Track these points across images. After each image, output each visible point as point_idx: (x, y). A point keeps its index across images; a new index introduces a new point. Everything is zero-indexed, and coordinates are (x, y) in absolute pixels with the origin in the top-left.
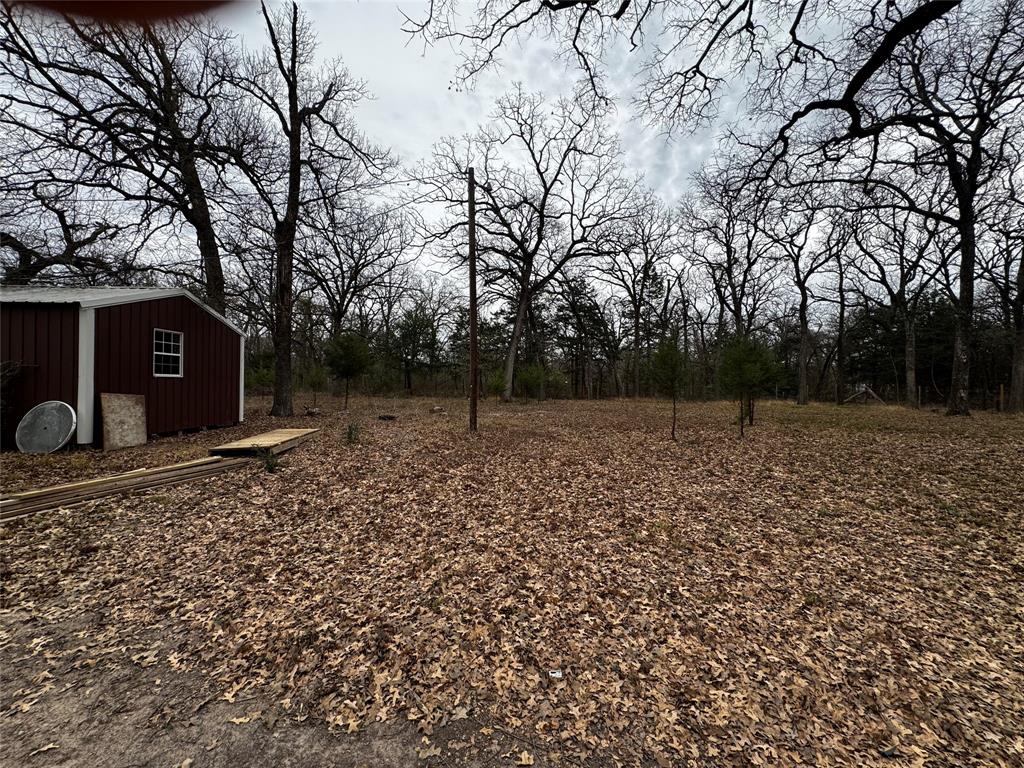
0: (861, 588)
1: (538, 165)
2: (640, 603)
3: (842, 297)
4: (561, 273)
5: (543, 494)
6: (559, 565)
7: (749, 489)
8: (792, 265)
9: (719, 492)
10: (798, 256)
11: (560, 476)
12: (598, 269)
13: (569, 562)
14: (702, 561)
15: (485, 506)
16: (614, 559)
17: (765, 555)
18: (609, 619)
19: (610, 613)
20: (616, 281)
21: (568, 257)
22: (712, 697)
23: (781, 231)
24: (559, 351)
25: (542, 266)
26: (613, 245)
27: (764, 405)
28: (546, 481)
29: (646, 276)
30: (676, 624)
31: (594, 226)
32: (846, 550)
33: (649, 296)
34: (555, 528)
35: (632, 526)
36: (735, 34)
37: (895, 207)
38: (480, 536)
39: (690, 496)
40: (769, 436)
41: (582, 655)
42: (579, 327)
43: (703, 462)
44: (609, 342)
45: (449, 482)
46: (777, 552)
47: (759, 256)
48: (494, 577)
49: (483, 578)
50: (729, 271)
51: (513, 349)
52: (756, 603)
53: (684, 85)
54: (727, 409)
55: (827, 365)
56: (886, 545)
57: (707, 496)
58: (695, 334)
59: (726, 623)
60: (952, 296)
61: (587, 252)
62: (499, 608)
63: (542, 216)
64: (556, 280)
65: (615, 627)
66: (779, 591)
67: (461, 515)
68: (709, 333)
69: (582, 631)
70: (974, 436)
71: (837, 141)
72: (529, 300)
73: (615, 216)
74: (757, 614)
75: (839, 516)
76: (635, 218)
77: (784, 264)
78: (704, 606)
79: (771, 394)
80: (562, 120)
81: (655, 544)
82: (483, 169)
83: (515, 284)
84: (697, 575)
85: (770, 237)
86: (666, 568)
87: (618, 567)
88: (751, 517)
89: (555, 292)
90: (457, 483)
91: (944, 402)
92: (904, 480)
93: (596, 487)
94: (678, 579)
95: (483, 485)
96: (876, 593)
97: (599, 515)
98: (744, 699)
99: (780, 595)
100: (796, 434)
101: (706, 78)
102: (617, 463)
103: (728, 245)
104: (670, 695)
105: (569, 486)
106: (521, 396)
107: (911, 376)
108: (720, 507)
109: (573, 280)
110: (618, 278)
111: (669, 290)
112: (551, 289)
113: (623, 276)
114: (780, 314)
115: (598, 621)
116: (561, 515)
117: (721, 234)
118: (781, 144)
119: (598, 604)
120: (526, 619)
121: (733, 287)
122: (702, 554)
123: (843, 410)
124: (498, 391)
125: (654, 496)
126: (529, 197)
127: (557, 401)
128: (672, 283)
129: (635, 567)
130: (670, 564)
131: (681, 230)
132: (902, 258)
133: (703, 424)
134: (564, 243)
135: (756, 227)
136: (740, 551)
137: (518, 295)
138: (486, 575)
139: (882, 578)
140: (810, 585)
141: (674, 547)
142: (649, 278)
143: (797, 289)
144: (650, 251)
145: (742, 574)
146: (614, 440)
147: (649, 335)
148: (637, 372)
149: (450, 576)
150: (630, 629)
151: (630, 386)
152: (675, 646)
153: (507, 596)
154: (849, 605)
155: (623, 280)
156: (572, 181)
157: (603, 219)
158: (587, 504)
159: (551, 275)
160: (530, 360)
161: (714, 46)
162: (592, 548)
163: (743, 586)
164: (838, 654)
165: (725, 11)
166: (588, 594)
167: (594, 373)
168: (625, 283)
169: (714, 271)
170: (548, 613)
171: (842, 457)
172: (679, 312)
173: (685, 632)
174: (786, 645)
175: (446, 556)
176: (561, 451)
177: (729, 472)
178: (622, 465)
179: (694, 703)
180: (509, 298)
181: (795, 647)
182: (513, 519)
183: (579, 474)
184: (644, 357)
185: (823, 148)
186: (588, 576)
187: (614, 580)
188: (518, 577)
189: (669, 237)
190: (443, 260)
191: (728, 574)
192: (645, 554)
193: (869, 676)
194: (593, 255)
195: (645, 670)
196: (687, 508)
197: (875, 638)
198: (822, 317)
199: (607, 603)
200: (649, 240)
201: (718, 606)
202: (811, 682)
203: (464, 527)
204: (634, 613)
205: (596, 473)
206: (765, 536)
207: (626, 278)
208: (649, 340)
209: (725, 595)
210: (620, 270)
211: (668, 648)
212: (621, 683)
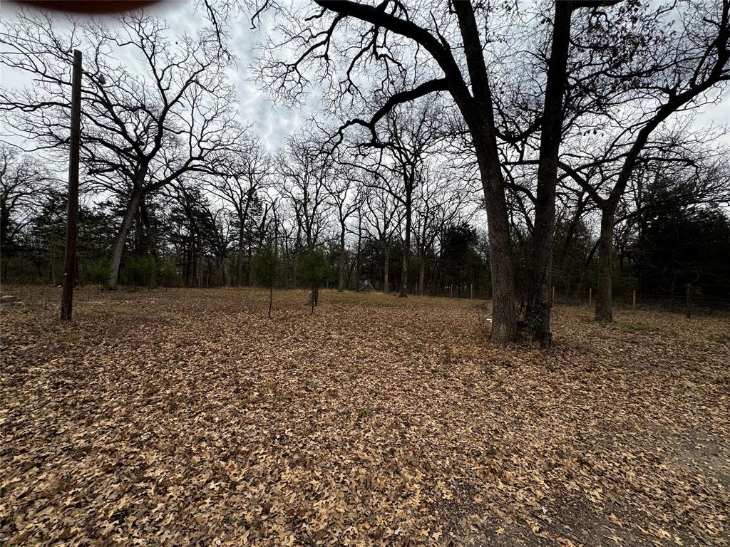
0: (381, 399)
1: (159, 81)
2: (258, 454)
3: (360, 232)
4: (178, 180)
5: (158, 377)
6: (181, 443)
7: (320, 348)
8: (338, 209)
9: (302, 352)
10: (341, 205)
11: (176, 357)
12: (212, 184)
13: (191, 437)
14: (299, 405)
15: (85, 402)
16: (232, 422)
17: (334, 391)
18: (233, 479)
19: (233, 473)
20: (227, 197)
21: (185, 168)
22: (315, 509)
23: (333, 187)
24: (171, 246)
25: (157, 169)
26: (226, 169)
27: (323, 292)
28: (160, 364)
29: (250, 199)
30: (286, 461)
31: (211, 150)
32: (372, 377)
33: (251, 213)
34: (174, 407)
35: (245, 390)
36: (318, 57)
37: (384, 189)
38: (80, 438)
39: (285, 358)
40: (327, 312)
41: (210, 524)
42: (192, 228)
43: (290, 332)
44: (218, 242)
45: (28, 383)
46: (340, 387)
47: (322, 200)
48: (100, 481)
49: (86, 486)
50: (305, 205)
51: (121, 240)
52: (333, 426)
53: (286, 73)
54: (302, 295)
55: (352, 269)
56: (387, 370)
57: (295, 356)
58: (282, 245)
59: (318, 447)
60: (402, 239)
61: (203, 168)
62: (110, 516)
63: (161, 127)
64: (172, 185)
65: (238, 484)
66: (344, 414)
67: (48, 420)
68: (292, 244)
69: (208, 501)
70: (409, 307)
71: (365, 145)
72: (142, 198)
73: (230, 147)
74: (334, 434)
75: (366, 357)
76: (244, 153)
77: (334, 208)
78: (303, 440)
79: (325, 286)
80: (186, 54)
81: (265, 401)
82: (93, 60)
83: (126, 180)
84: (295, 417)
85: (328, 190)
86: (274, 418)
87: (236, 428)
88: (323, 367)
89: (171, 196)
90: (43, 383)
91: (397, 291)
92: (389, 333)
93: (211, 362)
94: (283, 424)
95: (82, 379)
96: (387, 400)
97: (216, 387)
98: (335, 499)
99: (345, 416)
100: (340, 310)
101: (300, 76)
102: (228, 340)
103: (305, 189)
104: (287, 523)
105: (185, 365)
106: (128, 284)
107: (386, 277)
108: (305, 363)
109: (189, 189)
110: (228, 195)
111: (267, 211)
112: (167, 192)
113: (232, 195)
114: (331, 238)
115: (223, 484)
116: (179, 394)
117: (301, 181)
118: (338, 137)
119: (222, 469)
120: (146, 514)
121: (307, 217)
122: (298, 400)
123: (360, 295)
124: (101, 279)
125: (260, 362)
126: (147, 105)
127: (169, 290)
128: (268, 207)
129: (251, 424)
130: (277, 414)
131: (276, 172)
132: (385, 217)
133: (288, 306)
134: (180, 156)
135: (321, 183)
136: (320, 392)
137: (130, 191)
138: (90, 483)
139: (389, 390)
140: (358, 404)
141: (279, 400)
142: (252, 200)
143: (340, 224)
144: (254, 180)
145: (323, 408)
146: (224, 321)
147: (250, 241)
148: (240, 268)
149: (32, 502)
150: (251, 480)
151: (235, 278)
152: (287, 479)
153: (120, 497)
154: (378, 410)
155: (232, 197)
156: (193, 108)
157: (219, 147)
158: (205, 379)
159: (168, 181)
160: (140, 251)
161: (306, 58)
162: (212, 418)
163: (325, 416)
164: (378, 444)
165: (314, 39)
166: (212, 462)
167: (205, 267)
168: (233, 200)
169: (296, 204)
170: (171, 497)
171: (363, 322)
172: (272, 228)
173: (292, 466)
174: (353, 449)
175: (23, 478)
176: (175, 334)
177: (307, 338)
178: (232, 340)
179: (304, 521)
180: (118, 191)
181: (357, 449)
182: (123, 410)
183: (195, 353)
184: (246, 256)
185: (359, 146)
186: (210, 445)
187: (234, 441)
188: (133, 471)
189: (268, 174)
190: (27, 134)
191: (315, 410)
192: (258, 411)
193: (392, 452)
194: (209, 173)
195: (266, 512)
196: (284, 368)
197: (391, 428)
198: (351, 241)
199: (230, 464)
200: (253, 173)
201: (311, 436)
202: (368, 469)
203: (54, 434)
204: (253, 464)
205: (211, 350)
206: (333, 378)
207: (235, 196)
208: (250, 245)
209: (315, 427)
210: (230, 189)
211: (282, 484)
212: (247, 533)
